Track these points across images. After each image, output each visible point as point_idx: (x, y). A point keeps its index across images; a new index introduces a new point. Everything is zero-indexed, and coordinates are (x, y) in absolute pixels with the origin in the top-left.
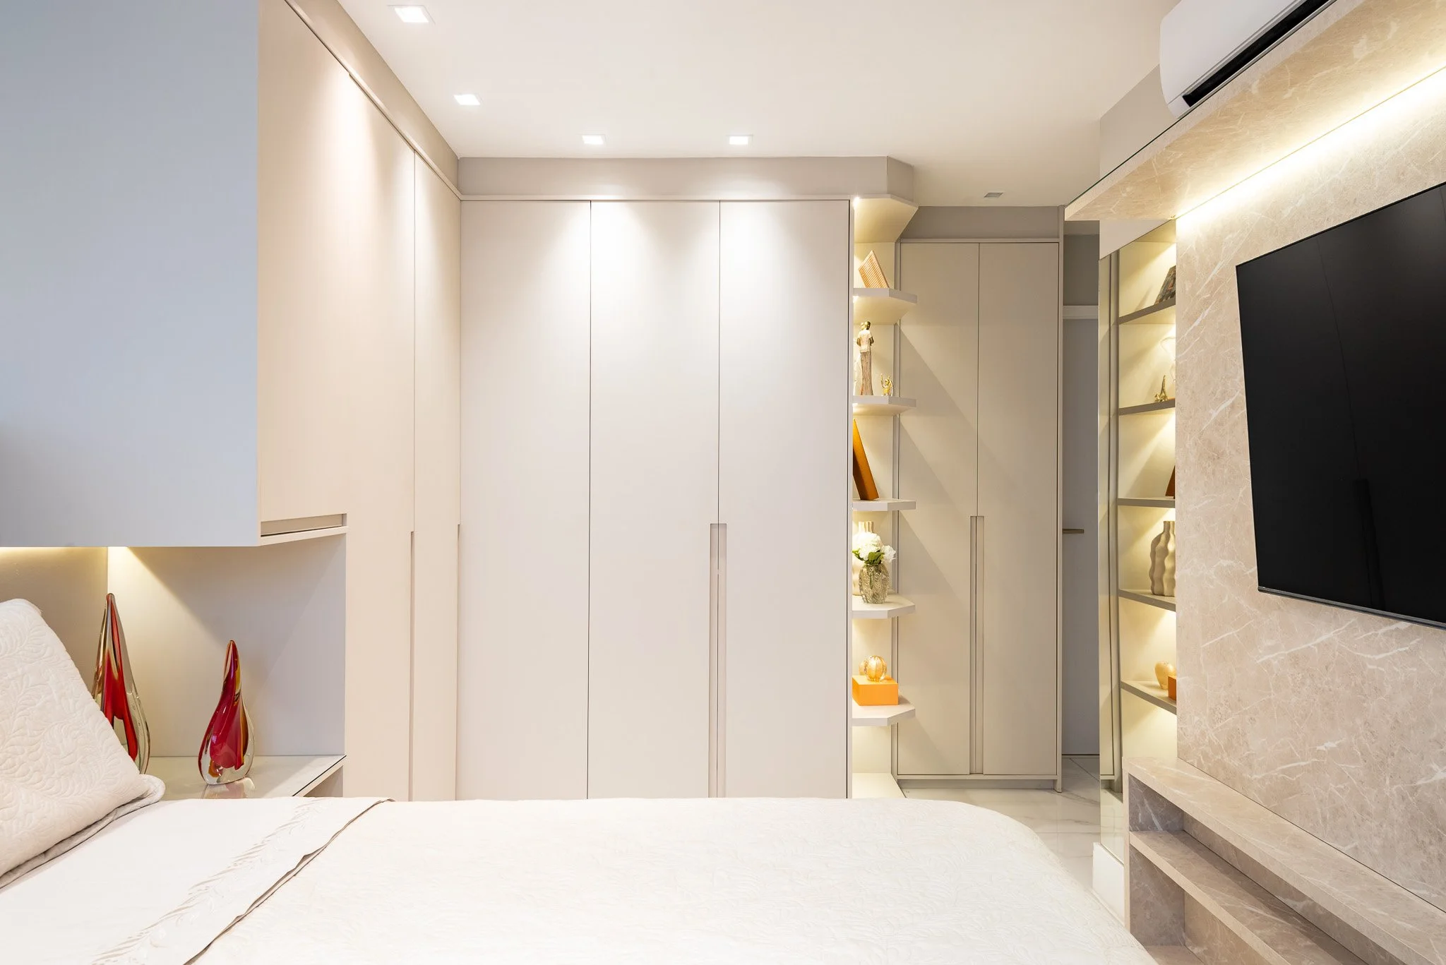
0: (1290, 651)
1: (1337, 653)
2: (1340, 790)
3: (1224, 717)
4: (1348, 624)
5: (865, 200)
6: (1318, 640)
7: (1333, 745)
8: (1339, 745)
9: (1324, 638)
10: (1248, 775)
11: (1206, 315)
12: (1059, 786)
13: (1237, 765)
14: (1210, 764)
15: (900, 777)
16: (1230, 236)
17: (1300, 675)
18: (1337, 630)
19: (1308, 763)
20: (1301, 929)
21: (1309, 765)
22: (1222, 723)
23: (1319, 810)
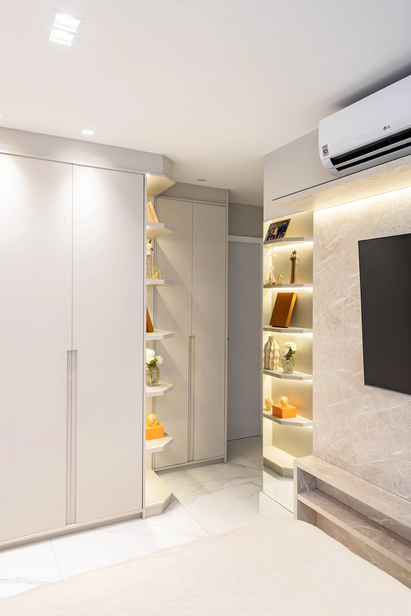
0: (376, 411)
1: (402, 414)
2: (403, 472)
3: (340, 439)
4: (408, 401)
5: (151, 175)
6: (392, 408)
7: (400, 453)
8: (403, 453)
9: (396, 407)
10: (354, 465)
11: (330, 258)
12: (225, 460)
13: (347, 460)
14: (332, 459)
15: (156, 470)
16: (345, 224)
17: (383, 422)
18: (402, 404)
19: (386, 460)
20: (387, 533)
21: (387, 461)
22: (339, 441)
23: (392, 480)
